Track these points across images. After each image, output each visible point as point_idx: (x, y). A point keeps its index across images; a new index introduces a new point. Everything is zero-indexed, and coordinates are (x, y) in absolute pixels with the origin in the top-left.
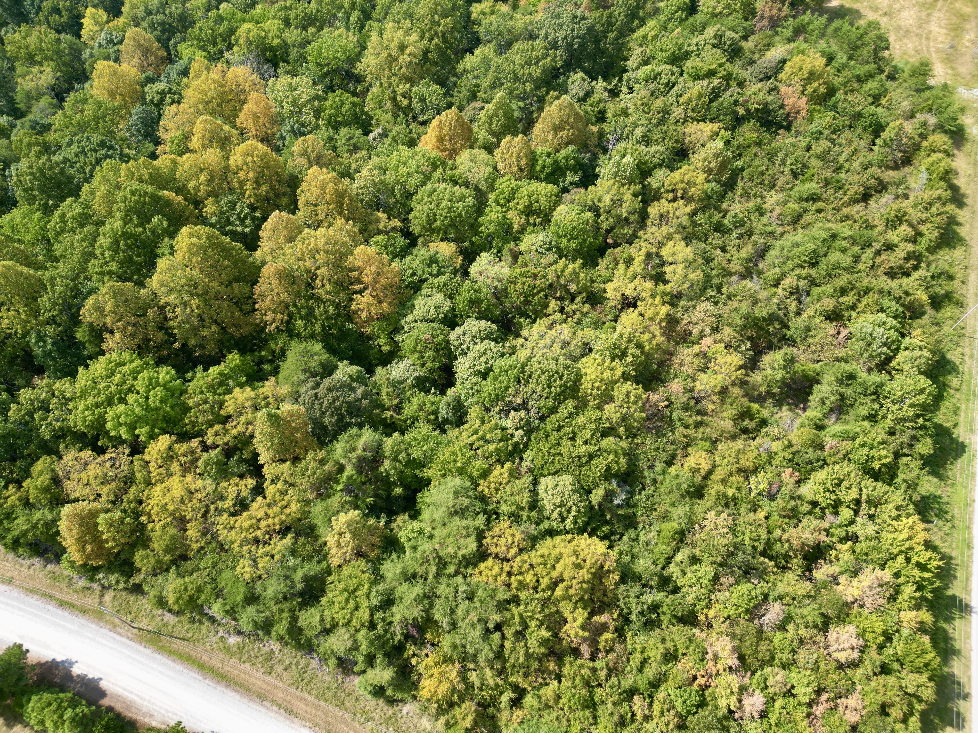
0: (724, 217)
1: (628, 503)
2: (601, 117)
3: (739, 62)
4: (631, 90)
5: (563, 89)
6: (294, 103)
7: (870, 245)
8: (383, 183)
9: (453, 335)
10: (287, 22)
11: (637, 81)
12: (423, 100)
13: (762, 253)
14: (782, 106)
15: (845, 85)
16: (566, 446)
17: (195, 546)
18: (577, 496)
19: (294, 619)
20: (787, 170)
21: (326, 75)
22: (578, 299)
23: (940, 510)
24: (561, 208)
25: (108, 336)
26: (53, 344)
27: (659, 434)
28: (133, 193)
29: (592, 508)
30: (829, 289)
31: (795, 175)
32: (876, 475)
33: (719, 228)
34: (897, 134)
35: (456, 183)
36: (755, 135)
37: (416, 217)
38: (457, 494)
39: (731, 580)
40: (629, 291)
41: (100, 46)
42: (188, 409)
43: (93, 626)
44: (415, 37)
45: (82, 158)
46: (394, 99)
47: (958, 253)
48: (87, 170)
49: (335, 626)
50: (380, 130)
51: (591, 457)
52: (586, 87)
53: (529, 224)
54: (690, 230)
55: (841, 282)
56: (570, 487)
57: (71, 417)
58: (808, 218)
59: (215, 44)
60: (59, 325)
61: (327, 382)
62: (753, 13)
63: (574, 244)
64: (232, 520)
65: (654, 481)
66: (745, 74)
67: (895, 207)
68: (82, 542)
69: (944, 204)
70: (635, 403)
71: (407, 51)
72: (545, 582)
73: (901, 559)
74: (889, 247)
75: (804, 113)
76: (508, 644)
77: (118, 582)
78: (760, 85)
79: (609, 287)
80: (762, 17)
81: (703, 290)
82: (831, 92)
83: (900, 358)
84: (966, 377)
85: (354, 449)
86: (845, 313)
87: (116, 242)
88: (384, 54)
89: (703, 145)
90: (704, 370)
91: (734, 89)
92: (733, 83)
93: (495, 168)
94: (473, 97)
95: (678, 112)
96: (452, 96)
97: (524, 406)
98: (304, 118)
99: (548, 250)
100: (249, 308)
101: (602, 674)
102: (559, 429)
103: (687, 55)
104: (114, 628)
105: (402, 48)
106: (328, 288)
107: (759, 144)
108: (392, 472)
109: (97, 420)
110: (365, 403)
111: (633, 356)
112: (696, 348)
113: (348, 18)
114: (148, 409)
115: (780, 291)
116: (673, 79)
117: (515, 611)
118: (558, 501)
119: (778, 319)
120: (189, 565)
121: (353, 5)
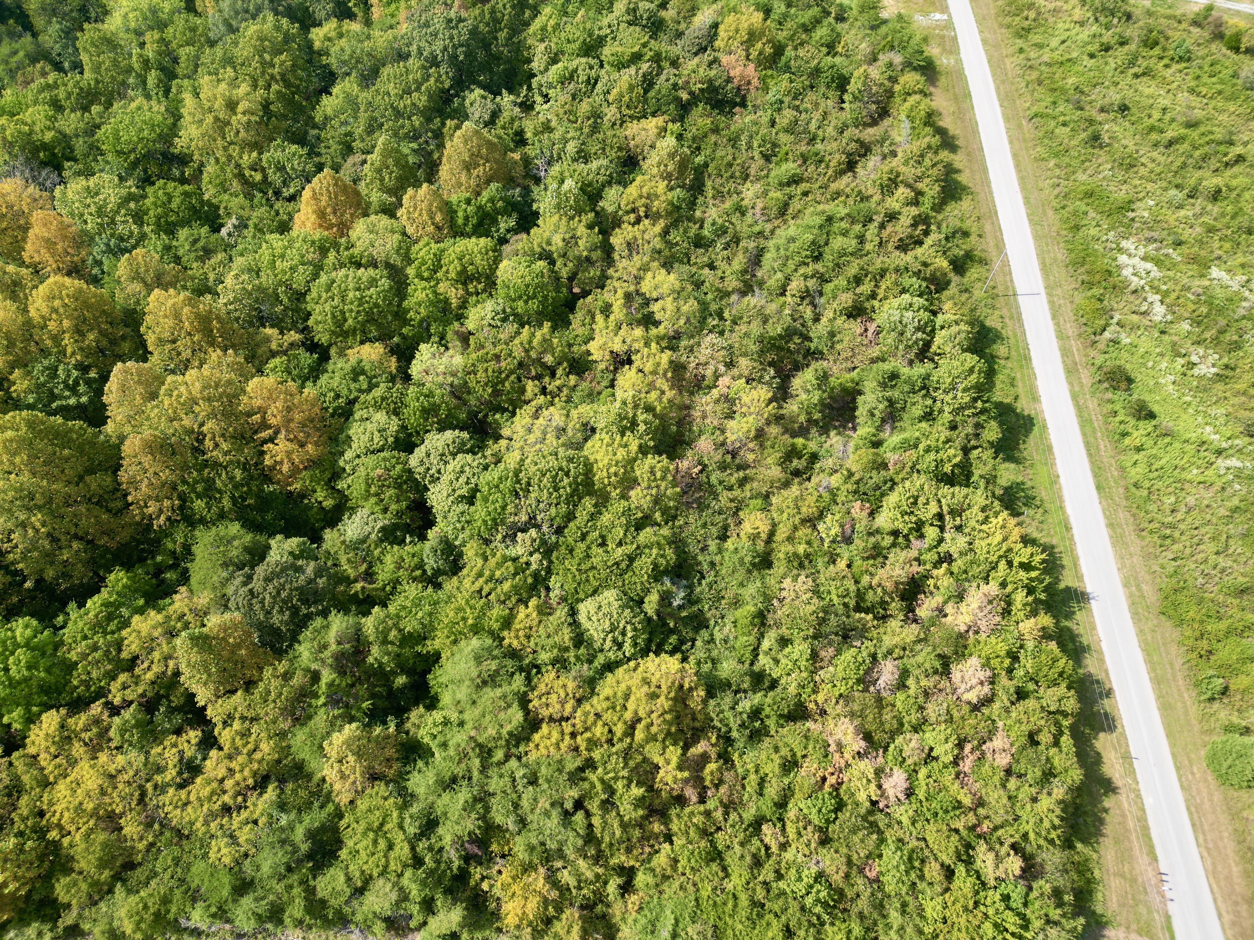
0: (701, 227)
1: (691, 600)
2: (520, 140)
3: (663, 37)
4: (547, 98)
5: (462, 115)
6: (100, 212)
7: (871, 220)
8: (260, 289)
9: (414, 461)
10: (56, 105)
11: (551, 86)
12: (281, 168)
13: (756, 259)
14: (729, 80)
15: (791, 38)
16: (598, 556)
17: (141, 846)
18: (628, 611)
19: (310, 892)
20: (756, 155)
21: (135, 165)
22: (559, 372)
23: (1027, 497)
24: (504, 265)
27: (702, 507)
29: (649, 620)
30: (841, 281)
31: (767, 158)
32: (950, 480)
33: (699, 242)
34: (864, 84)
35: (358, 265)
36: (709, 121)
37: (317, 323)
38: (478, 659)
39: (831, 651)
40: (618, 346)
42: (72, 666)
44: (244, 88)
46: (240, 176)
47: (965, 204)
49: (368, 880)
50: (234, 221)
51: (631, 559)
52: (490, 106)
53: (469, 294)
54: (667, 253)
55: (853, 270)
56: (616, 604)
58: (796, 205)
61: (261, 570)
63: (534, 305)
64: (183, 793)
65: (712, 564)
66: (675, 50)
67: (886, 169)
69: (936, 153)
70: (663, 478)
71: (240, 108)
72: (619, 729)
73: (1002, 565)
74: (892, 217)
75: (755, 82)
76: (596, 821)
78: (696, 60)
79: (593, 346)
81: (703, 321)
82: (779, 50)
83: (938, 340)
84: (1012, 341)
85: (325, 647)
86: (867, 305)
88: (209, 119)
89: (653, 147)
90: (730, 416)
91: (668, 71)
92: (665, 64)
93: (404, 234)
94: (348, 149)
95: (611, 113)
96: (319, 154)
97: (532, 523)
98: (121, 229)
99: (504, 320)
100: (119, 504)
101: (718, 815)
102: (583, 537)
103: (601, 41)
105: (231, 106)
106: (225, 446)
107: (716, 130)
108: (385, 659)
110: (321, 582)
111: (645, 422)
112: (715, 392)
113: (144, 83)
114: (12, 684)
115: (789, 299)
116: (593, 73)
117: (593, 777)
118: (607, 625)
119: (795, 332)
120: (140, 874)
121: (146, 63)
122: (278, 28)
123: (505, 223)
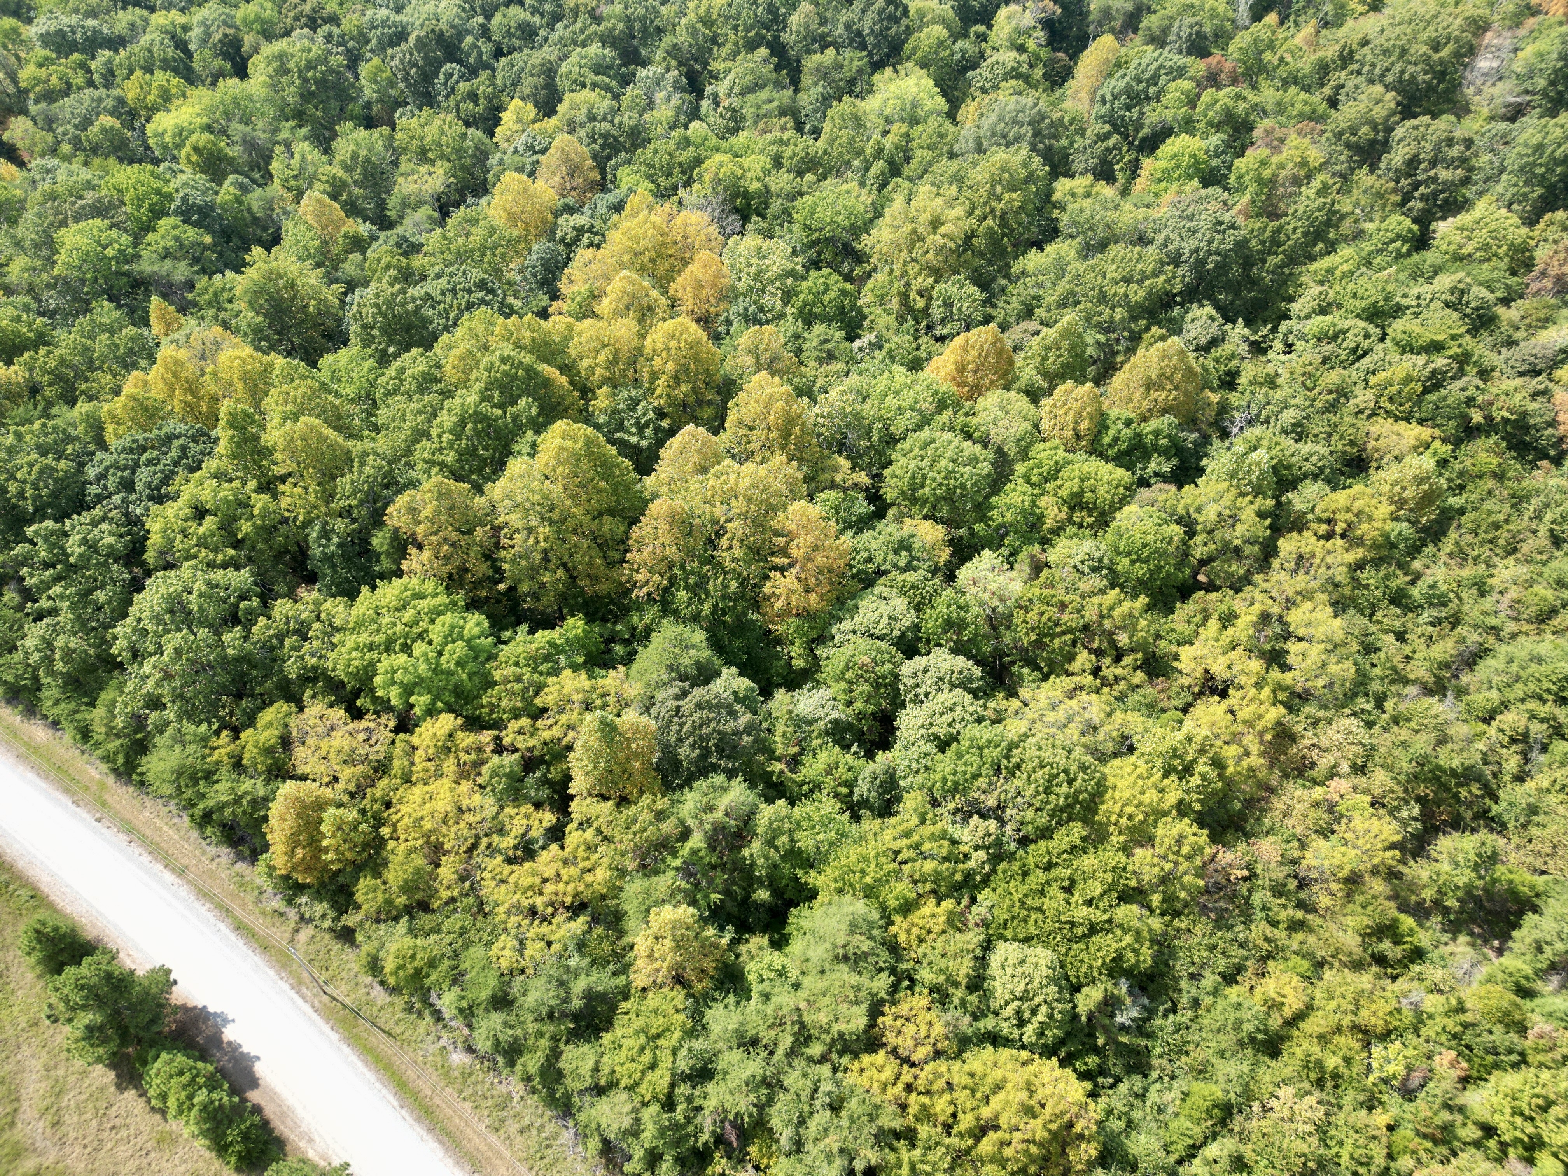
0: (1413, 583)
1: (1141, 1028)
2: (1229, 381)
3: (1486, 337)
4: (1289, 348)
5: (1175, 328)
6: (757, 276)
8: (857, 415)
9: (907, 668)
10: (777, 162)
11: (1303, 337)
12: (948, 304)
13: (1471, 659)
14: (1553, 424)
16: (1054, 900)
17: (445, 894)
18: (1053, 989)
19: (555, 1054)
20: (1543, 530)
21: (813, 244)
22: (1128, 660)
24: (1131, 510)
25: (413, 551)
26: (339, 546)
27: (1221, 923)
28: (503, 360)
29: (1075, 1017)
31: (1557, 541)
33: (1399, 599)
35: (968, 436)
36: (1495, 461)
37: (893, 475)
38: (853, 928)
40: (1218, 668)
41: (516, 151)
42: (492, 684)
43: (272, 973)
44: (959, 211)
45: (449, 297)
46: (904, 296)
48: (452, 315)
49: (613, 1084)
50: (872, 337)
51: (1093, 929)
52: (1214, 330)
53: (1071, 522)
54: (1347, 591)
56: (1045, 971)
57: (332, 655)
59: (669, 175)
60: (354, 521)
61: (698, 693)
62: (1529, 265)
63: (1140, 570)
64: (508, 868)
65: (1196, 1003)
66: (1495, 359)
68: (293, 843)
70: (1189, 858)
71: (943, 230)
72: (966, 1122)
77: (324, 916)
78: (1519, 381)
79: (1186, 652)
80: (1544, 274)
81: (1351, 696)
85: (711, 809)
87: (463, 423)
88: (907, 228)
89: (1398, 459)
90: (1325, 833)
91: (1471, 379)
92: (1471, 370)
93: (1036, 426)
94: (1028, 313)
95: (1363, 397)
96: (994, 306)
97: (997, 813)
98: (767, 300)
99: (1094, 570)
100: (617, 556)
102: (1049, 867)
103: (1398, 311)
104: (297, 985)
105: (936, 224)
106: (738, 552)
107: (1500, 476)
108: (761, 862)
109: (365, 668)
110: (746, 740)
111: (1204, 777)
112: (1318, 792)
113: (867, 169)
114: (436, 670)
115: (1492, 731)
116: (1366, 344)
117: (906, 1154)
118: (1019, 989)
119: (1479, 778)
120: (426, 920)
121: (879, 152)
122: (1025, 164)
123: (1158, 465)
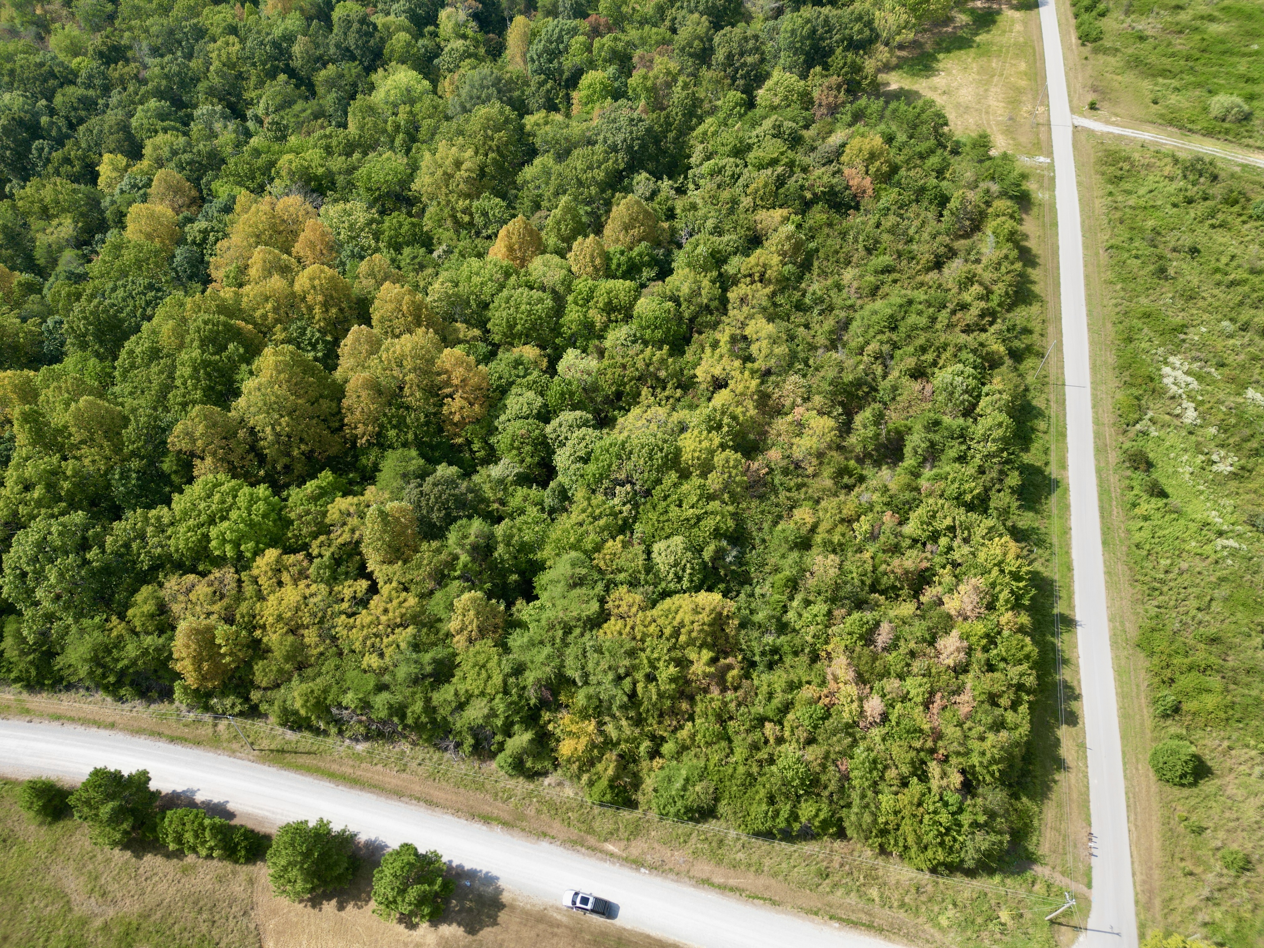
0: (804, 295)
1: (740, 560)
2: (671, 215)
3: (801, 150)
4: (698, 187)
5: (628, 190)
6: (351, 227)
7: (945, 307)
8: (457, 295)
9: (549, 429)
10: (328, 150)
11: (702, 177)
12: (485, 214)
13: (845, 325)
14: (848, 187)
15: (907, 162)
16: (674, 511)
18: (689, 554)
19: (428, 700)
20: (860, 246)
21: (376, 200)
22: (669, 385)
23: (1039, 540)
24: (642, 301)
25: (197, 462)
27: (762, 497)
28: (206, 323)
29: (704, 564)
30: (910, 349)
31: (869, 251)
32: (970, 507)
33: (799, 307)
34: (961, 203)
35: (531, 288)
36: (825, 216)
37: (495, 325)
38: (573, 565)
39: (843, 611)
40: (717, 371)
41: (122, 192)
42: (291, 522)
44: (470, 152)
45: (131, 303)
46: (454, 217)
47: (1035, 309)
49: (469, 697)
50: (444, 247)
51: (699, 519)
52: (652, 185)
53: (610, 321)
54: (771, 310)
55: (921, 341)
56: (681, 546)
57: (172, 542)
58: (885, 289)
59: (253, 179)
60: (142, 458)
61: (430, 480)
62: (811, 102)
63: (659, 334)
64: (352, 620)
65: (764, 541)
66: (807, 160)
67: (965, 269)
68: (198, 661)
69: (1012, 263)
70: (735, 467)
71: (464, 167)
72: (668, 631)
74: (964, 307)
75: (870, 192)
76: (640, 687)
77: (233, 706)
78: (823, 169)
79: (699, 371)
80: (820, 105)
81: (790, 365)
82: (894, 169)
83: (982, 404)
84: (1053, 420)
85: (465, 537)
86: (929, 371)
87: (195, 370)
88: (440, 172)
89: (775, 230)
90: (800, 435)
91: (799, 175)
92: (797, 170)
93: (570, 271)
94: (537, 206)
95: (746, 202)
96: (514, 208)
97: (629, 480)
98: (364, 242)
99: (634, 342)
100: (337, 424)
101: (732, 706)
102: (665, 498)
103: (749, 147)
105: (458, 164)
106: (418, 395)
107: (830, 225)
108: (506, 557)
109: (200, 541)
110: (470, 496)
111: (729, 425)
112: (790, 418)
113: (393, 142)
114: (251, 525)
115: (865, 358)
116: (738, 170)
117: (643, 655)
118: (672, 560)
119: (866, 383)
121: (397, 128)
122: (501, 113)
123: (647, 273)
